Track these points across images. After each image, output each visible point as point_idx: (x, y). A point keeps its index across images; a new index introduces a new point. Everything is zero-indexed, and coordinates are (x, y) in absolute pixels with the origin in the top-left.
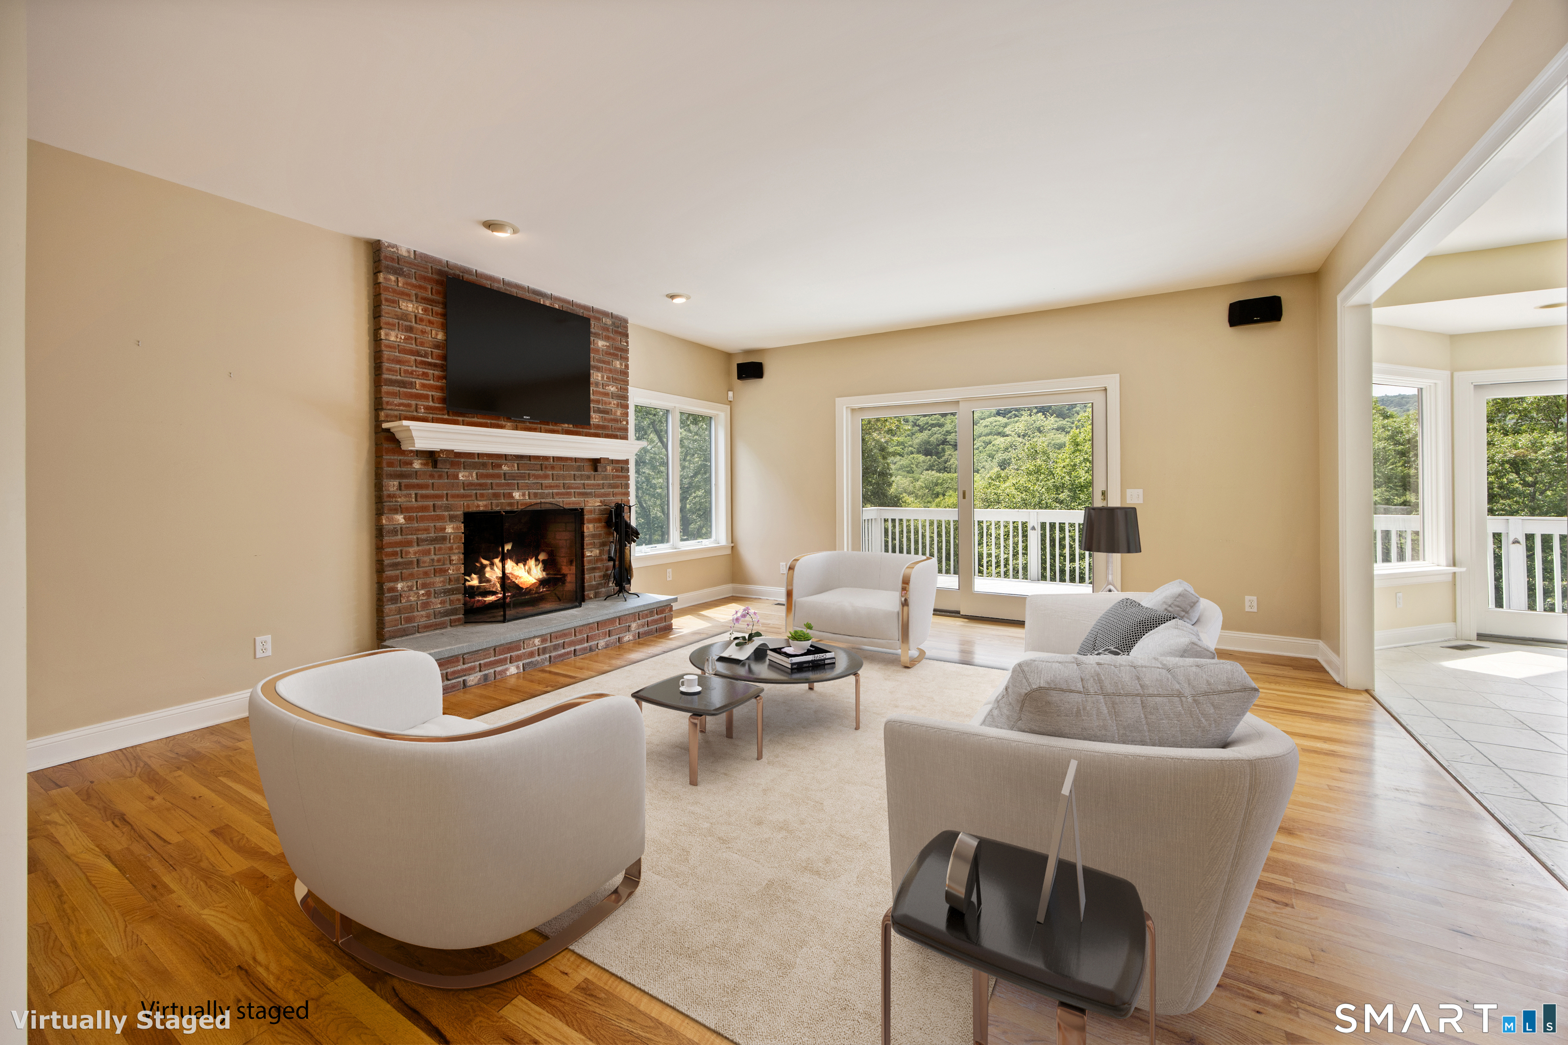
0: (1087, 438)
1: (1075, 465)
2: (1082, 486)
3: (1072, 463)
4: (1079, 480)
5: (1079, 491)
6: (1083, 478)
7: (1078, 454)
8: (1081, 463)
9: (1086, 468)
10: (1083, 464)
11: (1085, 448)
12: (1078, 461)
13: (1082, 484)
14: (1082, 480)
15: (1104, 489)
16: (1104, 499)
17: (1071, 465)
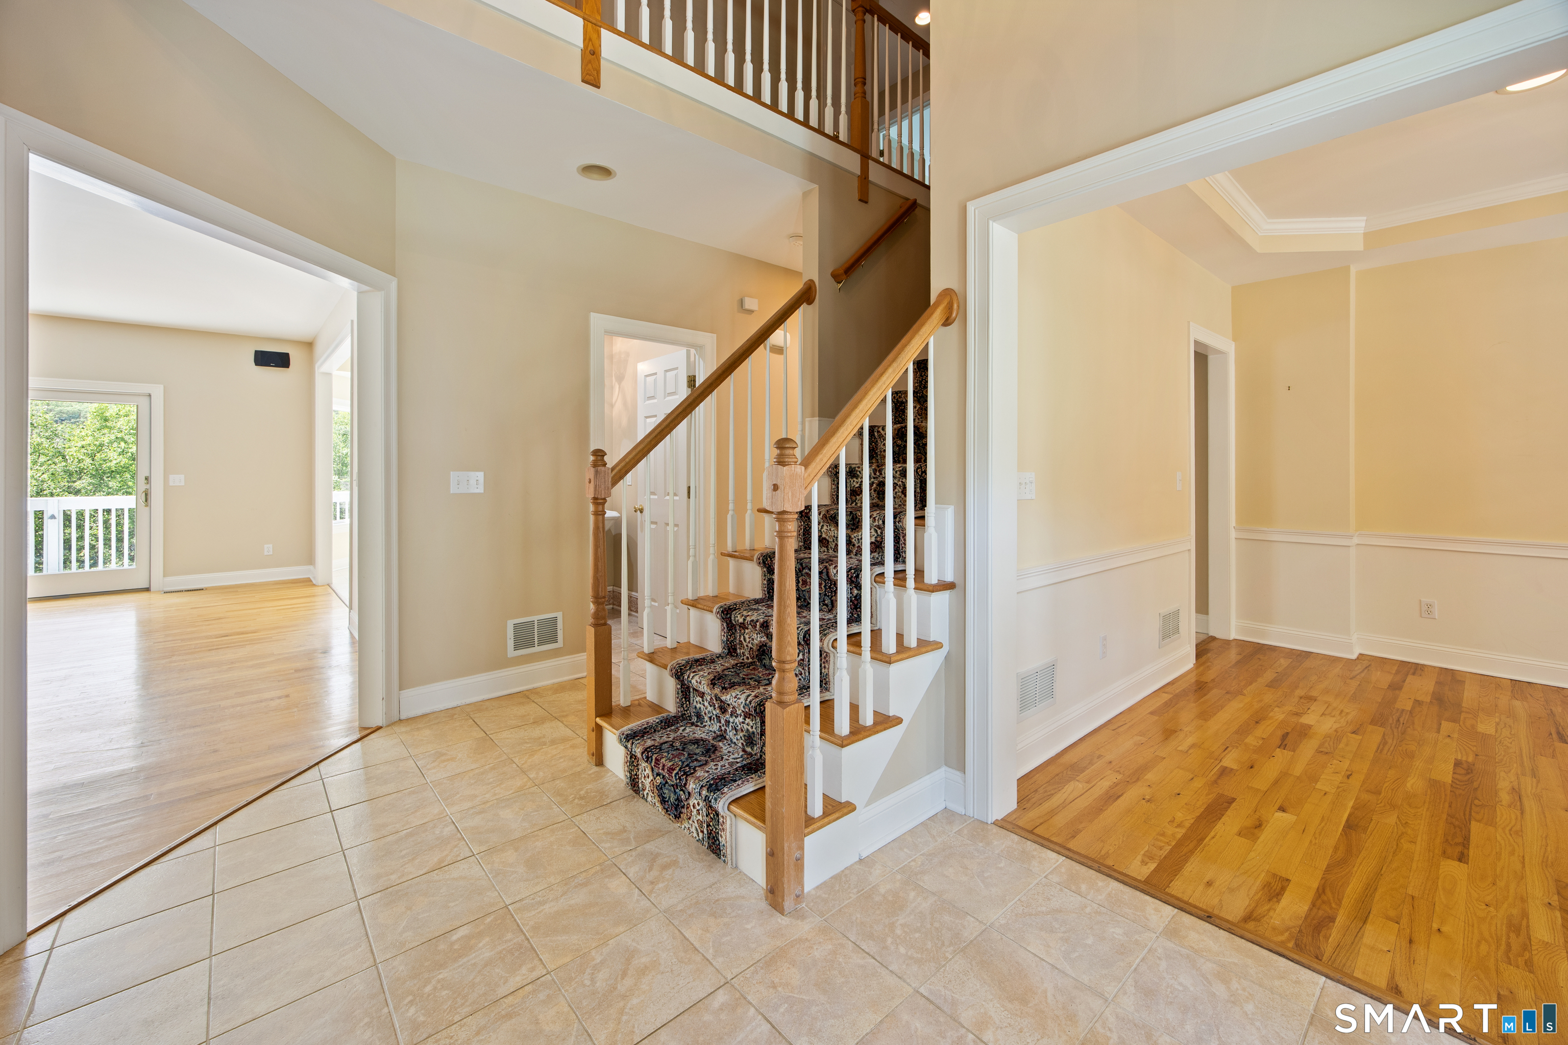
0: (121, 413)
1: (101, 445)
2: (113, 471)
3: (98, 443)
4: (108, 464)
5: (108, 477)
6: (115, 462)
7: (106, 431)
8: (111, 442)
9: (119, 450)
10: (115, 444)
11: (118, 425)
12: (106, 440)
13: (114, 469)
14: (113, 464)
15: (148, 475)
16: (148, 483)
17: (95, 445)
